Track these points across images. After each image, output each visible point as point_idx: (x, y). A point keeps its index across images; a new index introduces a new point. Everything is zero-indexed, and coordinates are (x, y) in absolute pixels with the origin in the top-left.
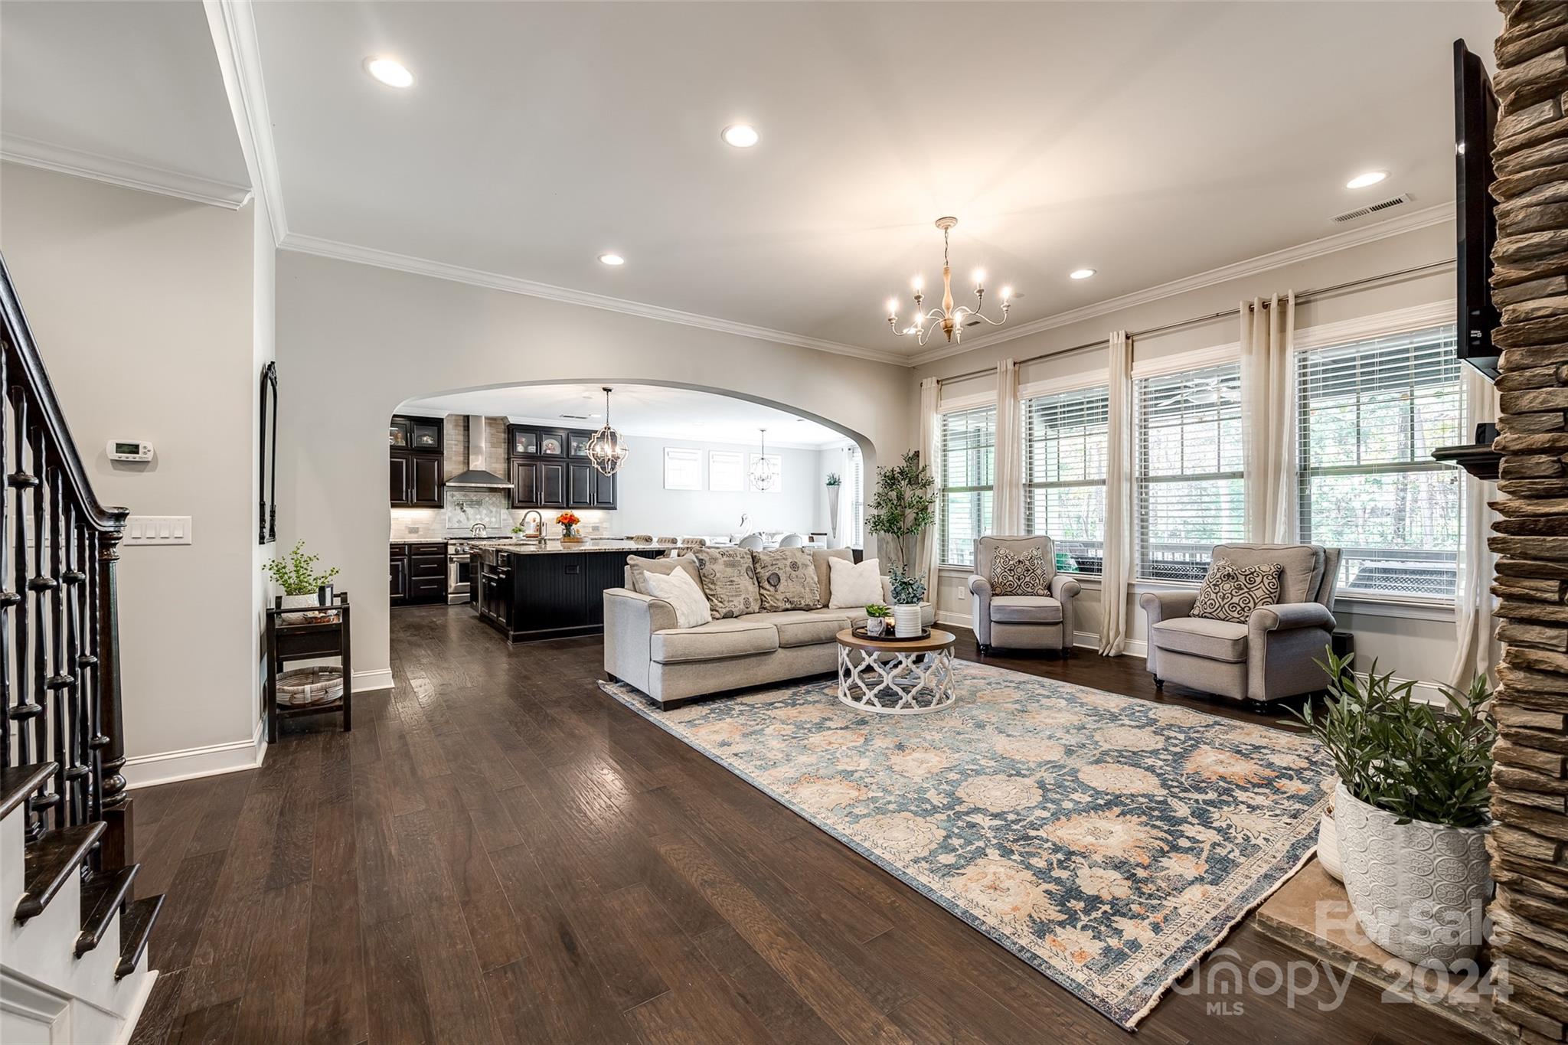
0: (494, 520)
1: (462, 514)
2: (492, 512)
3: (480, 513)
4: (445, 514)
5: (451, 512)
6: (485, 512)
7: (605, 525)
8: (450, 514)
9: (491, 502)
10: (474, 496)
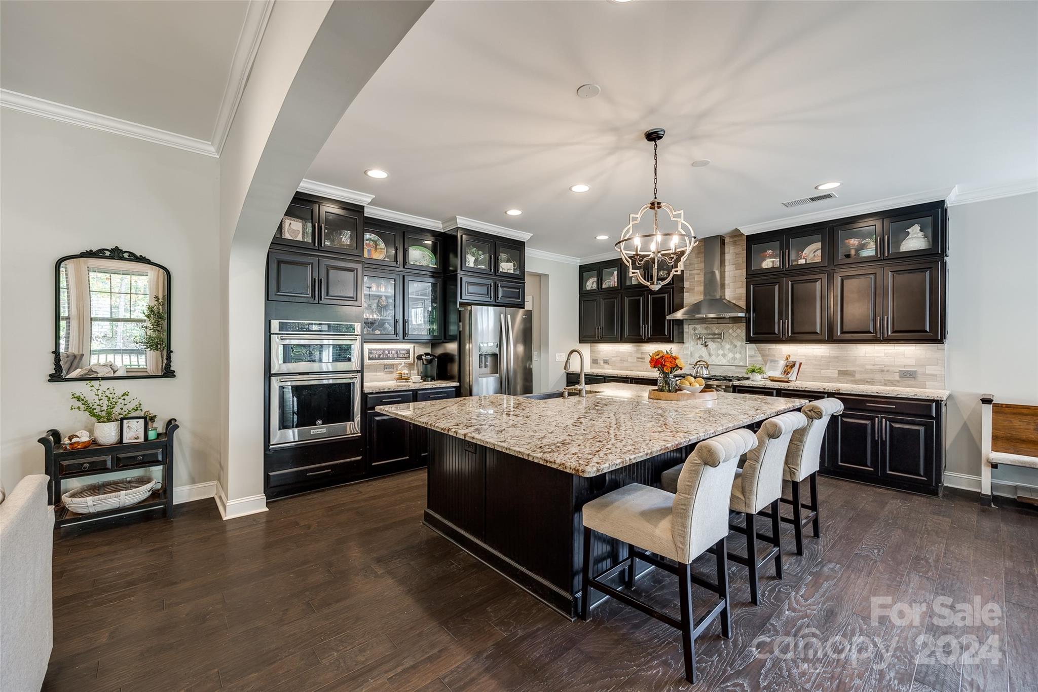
0: (738, 356)
1: (704, 349)
2: (736, 346)
3: (722, 348)
4: (687, 348)
5: (693, 346)
6: (728, 346)
7: (930, 370)
8: (692, 349)
9: (735, 334)
10: (716, 329)
